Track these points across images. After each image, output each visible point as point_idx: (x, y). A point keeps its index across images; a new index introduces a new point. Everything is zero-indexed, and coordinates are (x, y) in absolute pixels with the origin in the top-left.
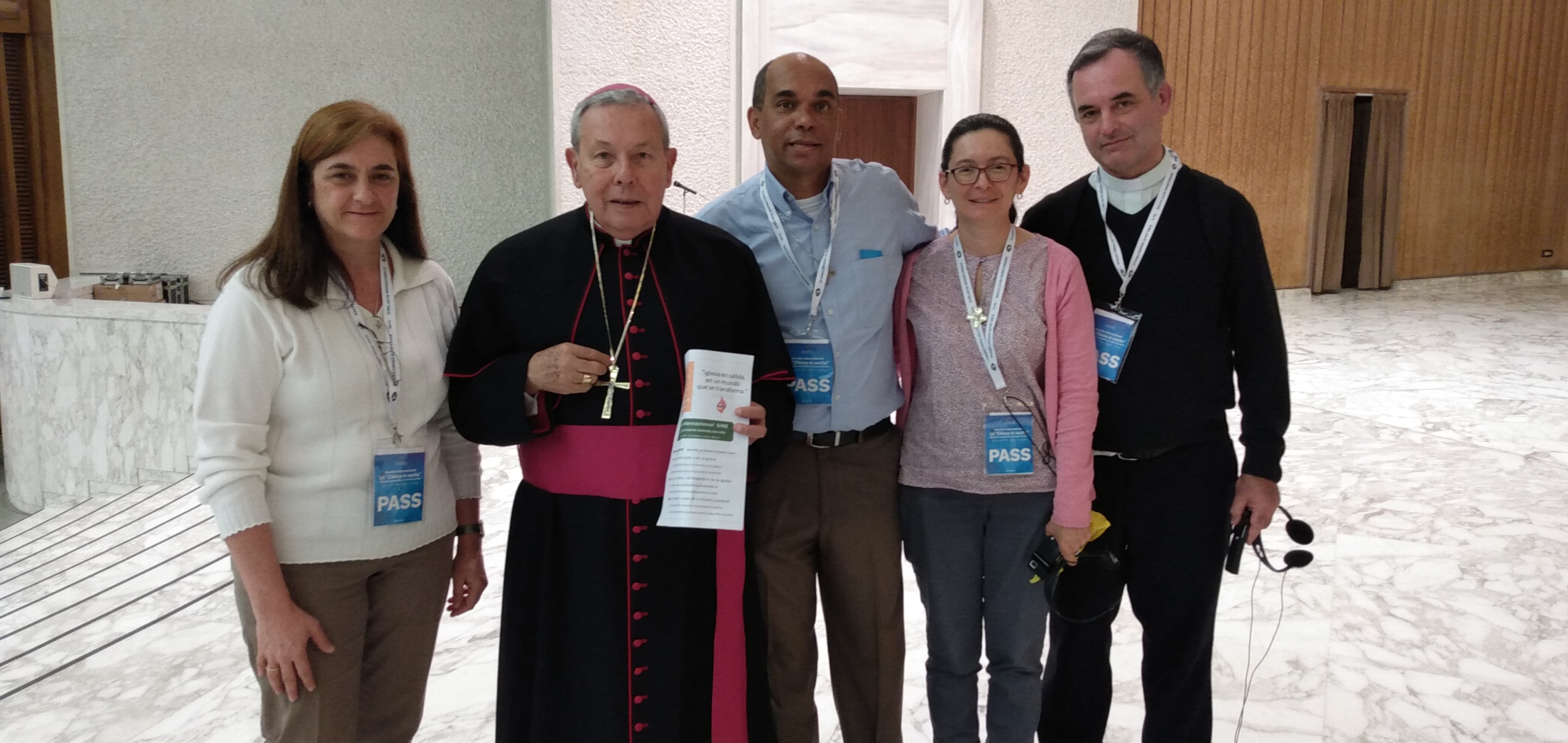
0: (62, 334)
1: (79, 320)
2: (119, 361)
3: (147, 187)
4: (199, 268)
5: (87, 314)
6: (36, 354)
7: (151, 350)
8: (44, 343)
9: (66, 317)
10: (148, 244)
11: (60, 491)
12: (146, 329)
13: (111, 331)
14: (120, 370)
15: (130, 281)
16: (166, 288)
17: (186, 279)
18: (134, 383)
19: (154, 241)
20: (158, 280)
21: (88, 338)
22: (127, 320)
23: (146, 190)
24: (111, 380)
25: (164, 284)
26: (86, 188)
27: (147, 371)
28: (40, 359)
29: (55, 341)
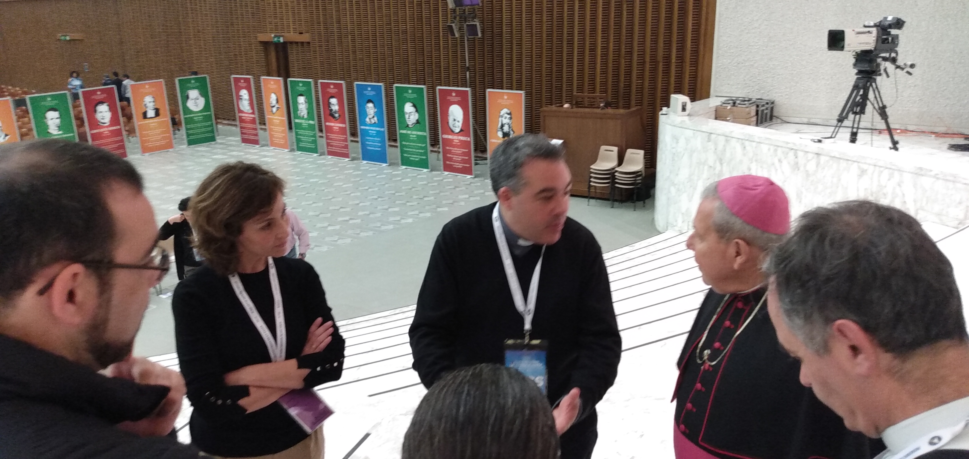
0: (686, 139)
1: (695, 132)
2: (711, 159)
3: (758, 45)
4: (782, 96)
5: (699, 129)
6: (673, 148)
7: (728, 155)
8: (677, 143)
9: (688, 129)
10: (754, 80)
11: (675, 224)
12: (727, 141)
13: (709, 140)
14: (711, 162)
15: (736, 104)
16: (758, 109)
17: (773, 103)
18: (717, 172)
19: (758, 78)
20: (753, 104)
21: (698, 142)
22: (719, 135)
23: (758, 47)
24: (706, 167)
25: (758, 106)
26: (725, 46)
27: (725, 165)
28: (674, 150)
29: (682, 141)
